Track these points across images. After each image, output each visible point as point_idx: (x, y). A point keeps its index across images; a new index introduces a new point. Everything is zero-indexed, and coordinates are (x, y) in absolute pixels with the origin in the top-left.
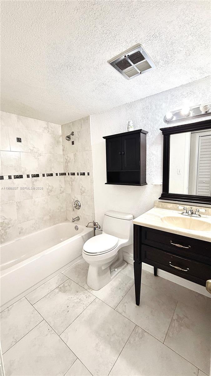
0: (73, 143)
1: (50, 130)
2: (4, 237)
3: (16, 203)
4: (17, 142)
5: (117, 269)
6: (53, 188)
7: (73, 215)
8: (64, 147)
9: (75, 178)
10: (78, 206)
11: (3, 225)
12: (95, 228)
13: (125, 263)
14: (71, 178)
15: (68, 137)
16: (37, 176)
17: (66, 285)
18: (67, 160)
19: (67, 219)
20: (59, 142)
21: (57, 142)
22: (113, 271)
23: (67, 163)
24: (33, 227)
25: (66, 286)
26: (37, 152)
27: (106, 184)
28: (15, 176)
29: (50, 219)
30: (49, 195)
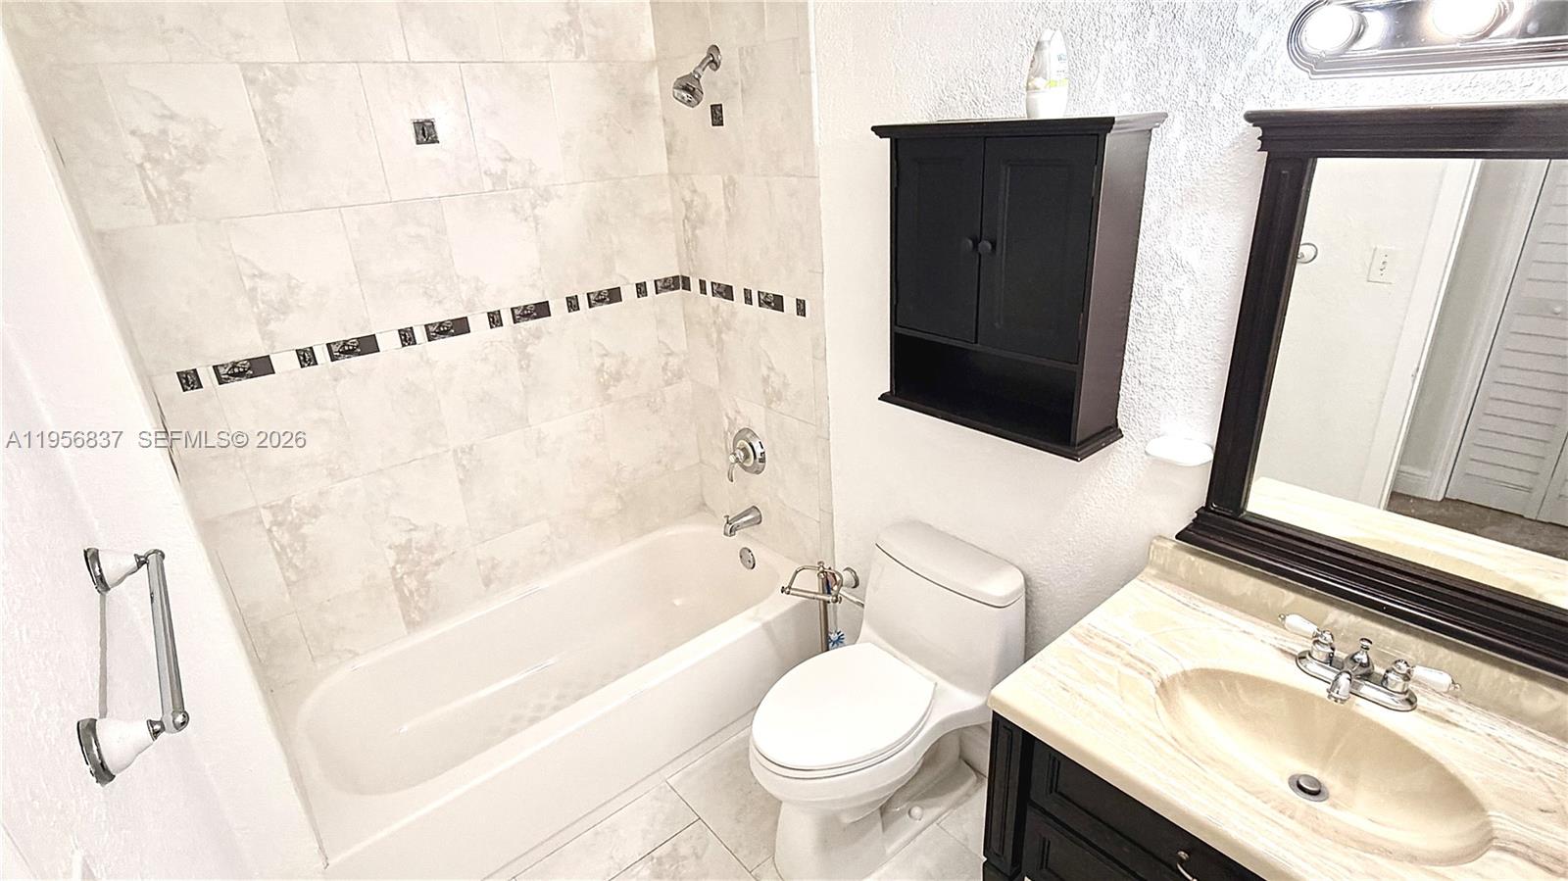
0: (717, 116)
1: (587, 41)
2: (421, 604)
3: (450, 453)
4: (418, 143)
5: (922, 808)
6: (624, 363)
7: (731, 497)
8: (674, 134)
9: (733, 314)
10: (750, 457)
11: (410, 556)
12: (826, 603)
13: (968, 777)
14: (716, 310)
15: (686, 89)
16: (542, 310)
17: (684, 850)
18: (689, 206)
19: (705, 505)
20: (646, 103)
21: (634, 105)
22: (902, 812)
23: (694, 228)
24: (543, 552)
25: (685, 858)
26: (525, 186)
27: (883, 398)
28: (431, 329)
29: (620, 512)
30: (608, 399)
